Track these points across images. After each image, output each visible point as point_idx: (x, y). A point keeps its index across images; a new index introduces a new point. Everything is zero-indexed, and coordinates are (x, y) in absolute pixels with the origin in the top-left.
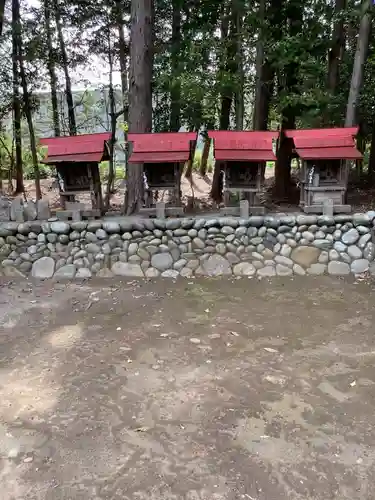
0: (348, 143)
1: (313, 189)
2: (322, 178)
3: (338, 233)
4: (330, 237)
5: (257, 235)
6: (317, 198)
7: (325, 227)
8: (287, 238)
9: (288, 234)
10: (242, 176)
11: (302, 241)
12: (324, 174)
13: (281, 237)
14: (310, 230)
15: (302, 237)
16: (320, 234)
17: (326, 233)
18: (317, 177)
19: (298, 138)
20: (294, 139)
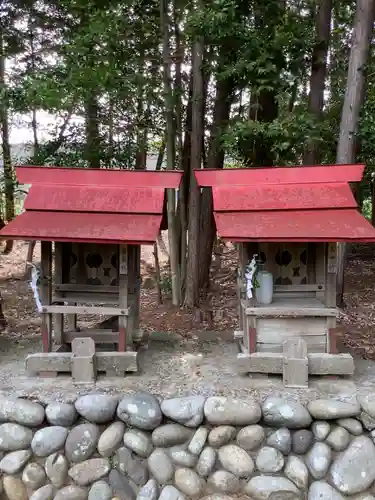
0: (340, 201)
1: (257, 311)
2: (278, 282)
3: (319, 458)
4: (296, 468)
5: (94, 452)
6: (269, 333)
7: (280, 436)
8: (176, 465)
9: (179, 454)
10: (93, 273)
11: (219, 478)
12: (287, 271)
13: (157, 460)
14: (241, 444)
15: (217, 465)
16: (268, 457)
17: (287, 452)
18: (266, 280)
19: (225, 187)
20: (216, 190)
